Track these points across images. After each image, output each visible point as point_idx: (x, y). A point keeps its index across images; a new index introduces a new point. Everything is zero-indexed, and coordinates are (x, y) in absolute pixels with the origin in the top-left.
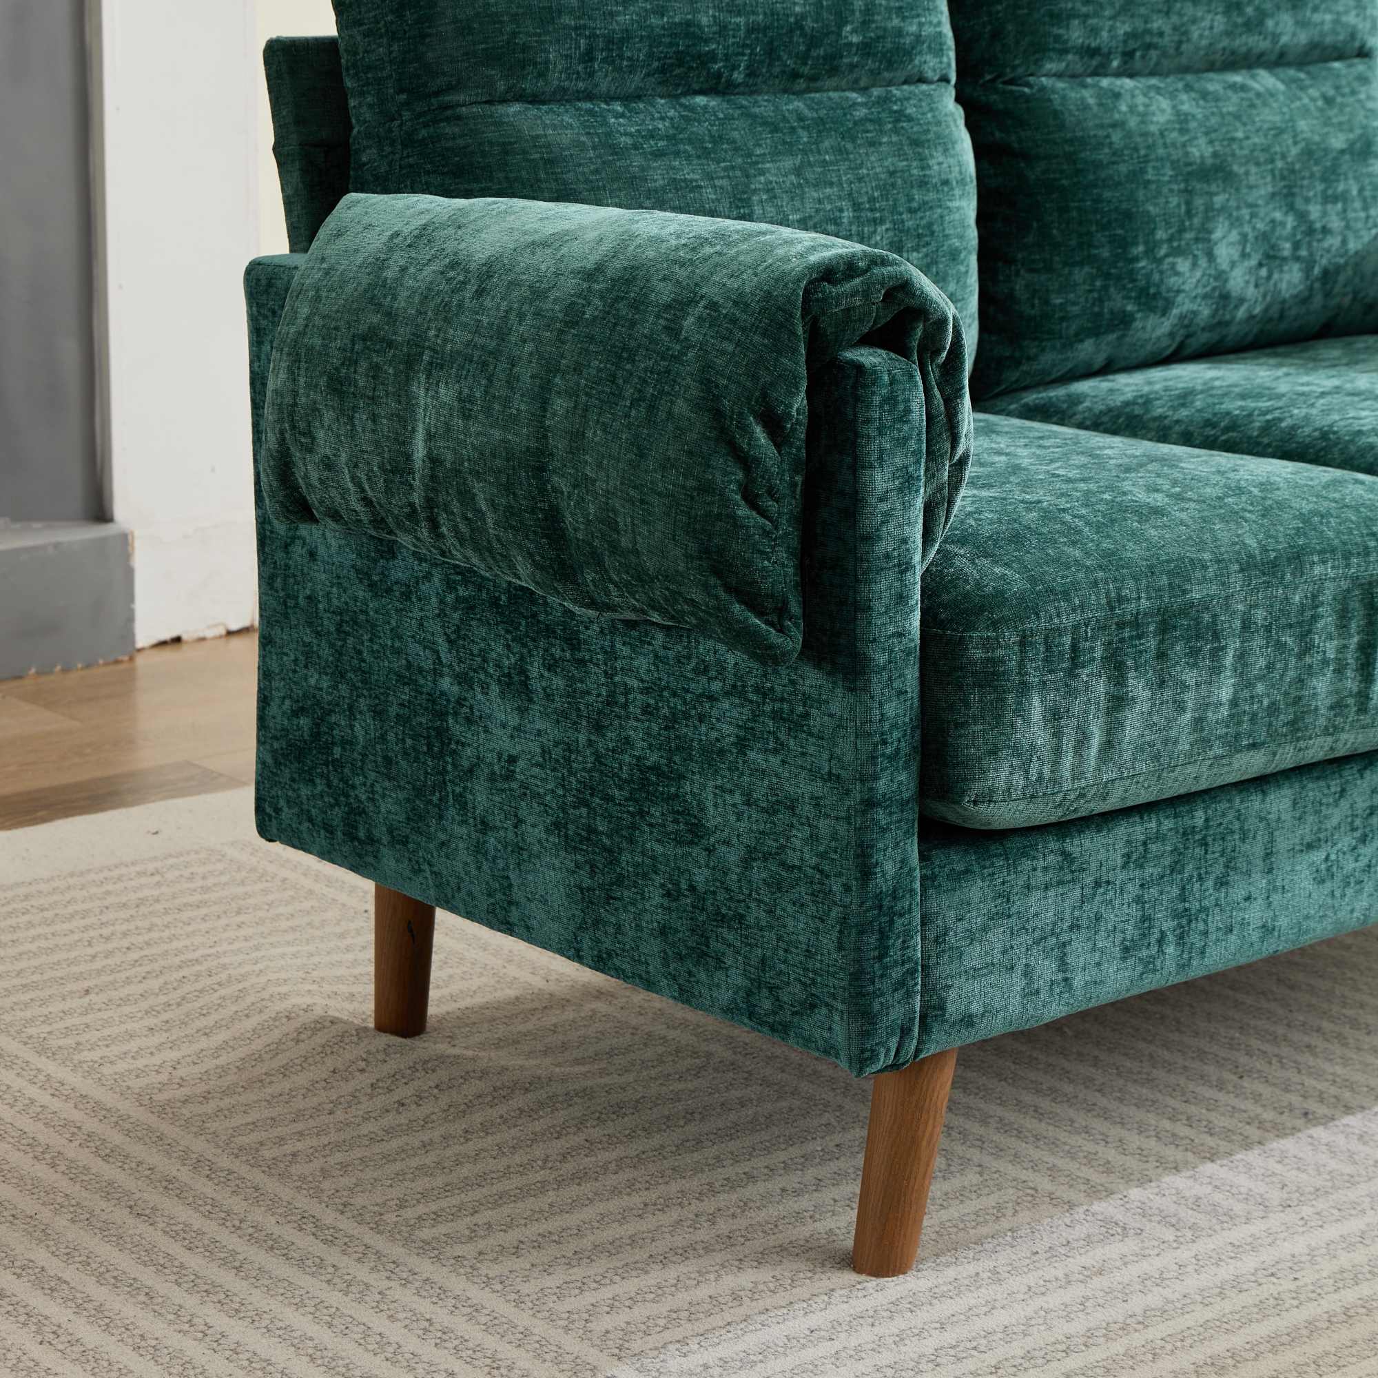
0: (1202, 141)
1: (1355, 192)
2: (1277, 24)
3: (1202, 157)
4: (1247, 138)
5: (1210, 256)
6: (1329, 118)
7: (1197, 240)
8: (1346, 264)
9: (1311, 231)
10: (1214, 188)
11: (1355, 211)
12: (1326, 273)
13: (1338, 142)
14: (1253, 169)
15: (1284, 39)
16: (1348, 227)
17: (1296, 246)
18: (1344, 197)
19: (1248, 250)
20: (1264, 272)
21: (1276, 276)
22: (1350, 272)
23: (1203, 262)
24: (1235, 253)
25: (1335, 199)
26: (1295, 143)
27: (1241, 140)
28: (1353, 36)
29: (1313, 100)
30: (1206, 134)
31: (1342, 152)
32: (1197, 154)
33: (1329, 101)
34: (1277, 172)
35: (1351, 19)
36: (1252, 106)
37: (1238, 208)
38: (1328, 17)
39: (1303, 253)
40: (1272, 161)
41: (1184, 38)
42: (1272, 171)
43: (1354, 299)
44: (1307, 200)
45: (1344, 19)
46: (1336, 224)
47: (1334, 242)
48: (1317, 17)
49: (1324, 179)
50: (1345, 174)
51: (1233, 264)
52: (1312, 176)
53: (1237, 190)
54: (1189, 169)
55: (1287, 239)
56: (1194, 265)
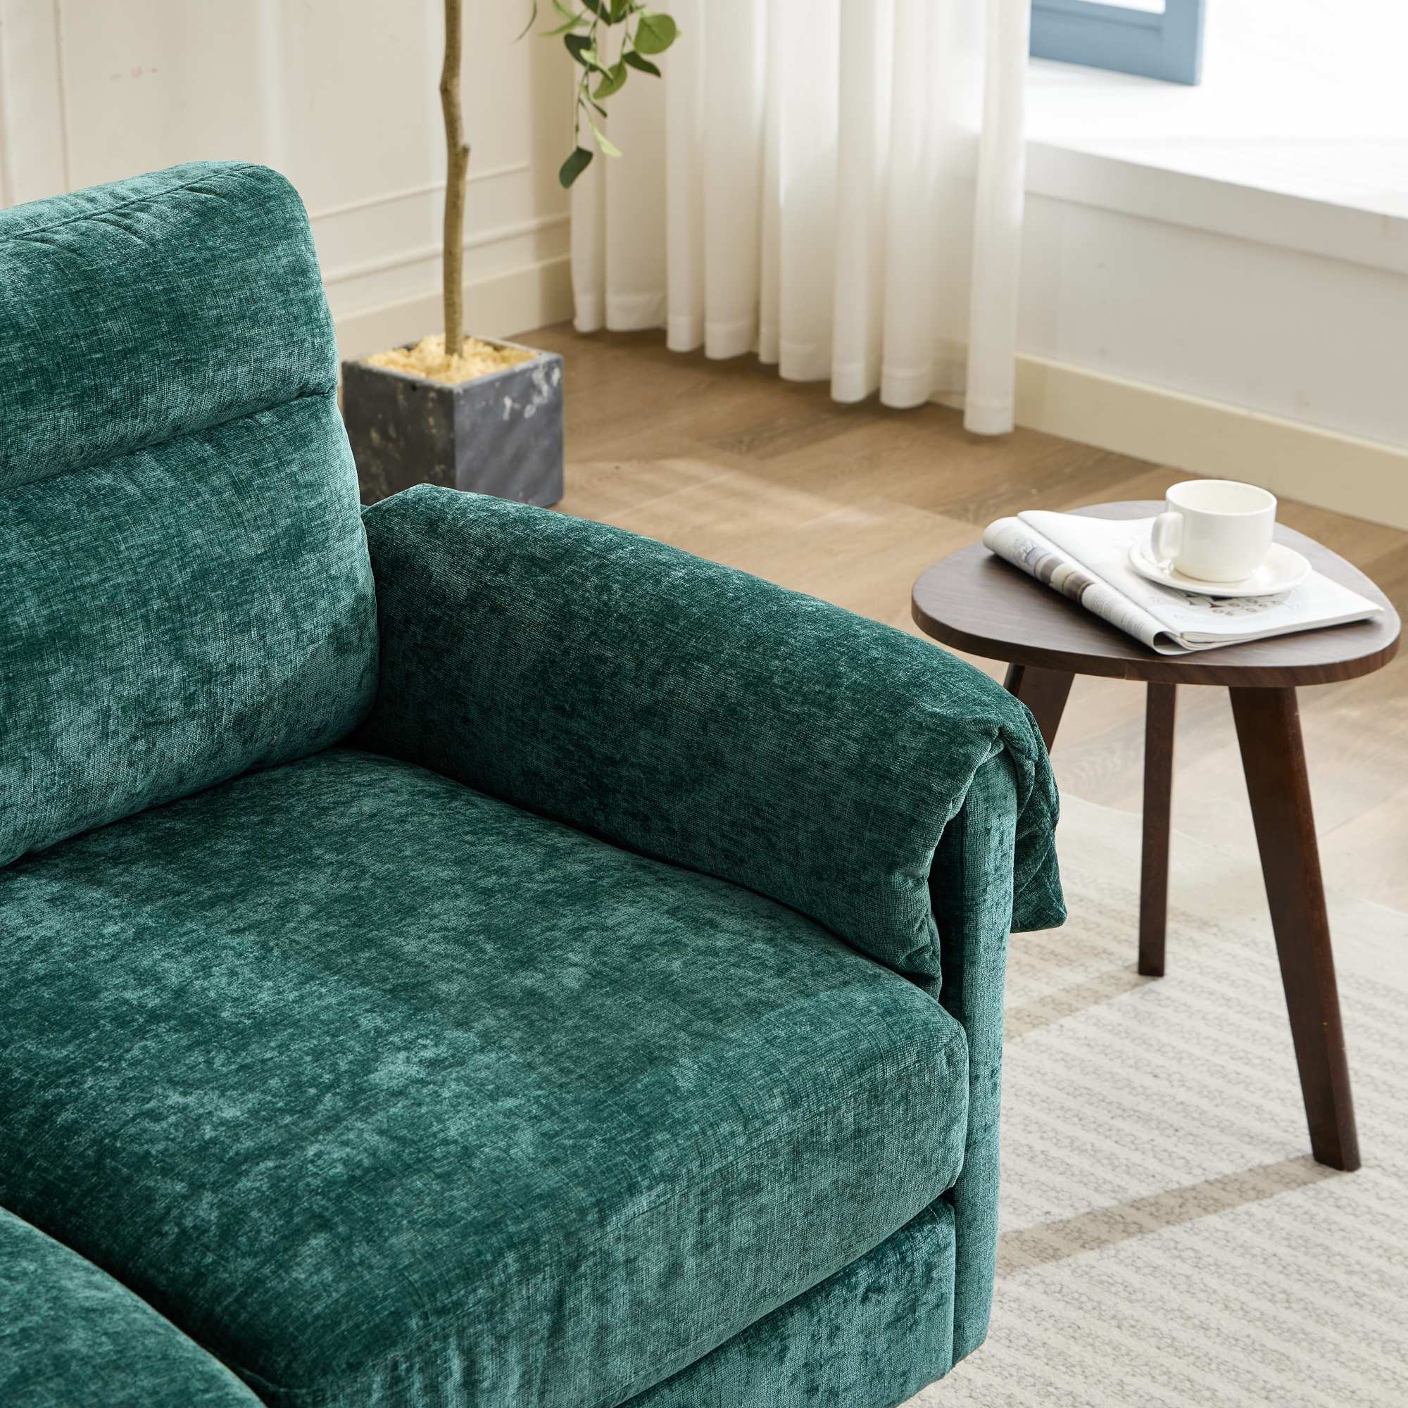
0: (31, 603)
1: (277, 607)
2: (161, 399)
3: (32, 626)
4: (107, 579)
5: (49, 751)
6: (239, 515)
7: (27, 738)
8: (271, 699)
9: (210, 676)
10: (51, 663)
11: (278, 632)
12: (240, 720)
13: (251, 545)
14: (114, 623)
15: (175, 413)
16: (269, 655)
17: (189, 700)
18: (261, 621)
19: (112, 728)
20: (141, 745)
21: (160, 744)
22: (277, 706)
23: (39, 762)
24: (92, 737)
25: (246, 627)
26: (182, 567)
27: (94, 586)
28: (286, 381)
29: (215, 491)
30: (37, 591)
31: (259, 559)
32: (24, 624)
33: (240, 488)
34: (152, 617)
35: (281, 362)
36: (119, 528)
37: (92, 679)
38: (242, 370)
39: (202, 705)
40: (145, 602)
41: (13, 451)
42: (145, 617)
43: (291, 731)
44: (202, 640)
45: (269, 366)
46: (249, 655)
47: (250, 679)
48: (224, 375)
49: (228, 606)
50: (262, 589)
51: (89, 752)
52: (210, 604)
53: (89, 657)
54: (11, 647)
55: (174, 697)
56: (26, 771)
